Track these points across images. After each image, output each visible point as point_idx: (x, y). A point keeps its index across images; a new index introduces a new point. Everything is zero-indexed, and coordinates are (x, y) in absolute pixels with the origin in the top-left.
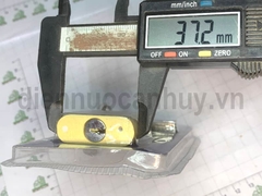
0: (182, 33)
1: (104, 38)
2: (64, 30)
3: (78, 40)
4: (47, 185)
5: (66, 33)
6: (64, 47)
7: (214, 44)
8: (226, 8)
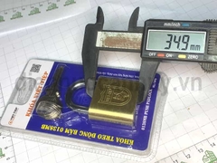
0: (170, 42)
1: (124, 40)
2: (99, 33)
3: (108, 40)
4: (4, 155)
5: (100, 35)
6: (99, 44)
7: (188, 51)
8: (198, 28)
